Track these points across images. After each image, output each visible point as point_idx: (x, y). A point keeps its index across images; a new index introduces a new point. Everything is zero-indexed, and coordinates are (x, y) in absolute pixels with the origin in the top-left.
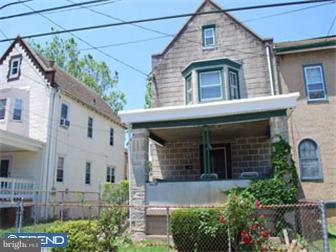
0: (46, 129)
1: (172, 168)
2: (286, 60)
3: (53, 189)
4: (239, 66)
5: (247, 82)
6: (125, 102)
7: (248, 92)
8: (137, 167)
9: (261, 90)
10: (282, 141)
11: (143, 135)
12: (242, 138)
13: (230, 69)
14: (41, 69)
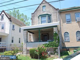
0: (9, 31)
1: (35, 39)
2: (62, 13)
3: (11, 44)
4: (51, 15)
5: (52, 19)
6: (30, 24)
7: (53, 21)
8: (25, 39)
9: (56, 21)
10: (56, 33)
11: (26, 32)
12: (51, 32)
13: (48, 16)
14: (8, 17)
